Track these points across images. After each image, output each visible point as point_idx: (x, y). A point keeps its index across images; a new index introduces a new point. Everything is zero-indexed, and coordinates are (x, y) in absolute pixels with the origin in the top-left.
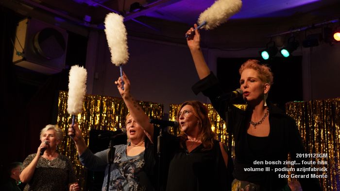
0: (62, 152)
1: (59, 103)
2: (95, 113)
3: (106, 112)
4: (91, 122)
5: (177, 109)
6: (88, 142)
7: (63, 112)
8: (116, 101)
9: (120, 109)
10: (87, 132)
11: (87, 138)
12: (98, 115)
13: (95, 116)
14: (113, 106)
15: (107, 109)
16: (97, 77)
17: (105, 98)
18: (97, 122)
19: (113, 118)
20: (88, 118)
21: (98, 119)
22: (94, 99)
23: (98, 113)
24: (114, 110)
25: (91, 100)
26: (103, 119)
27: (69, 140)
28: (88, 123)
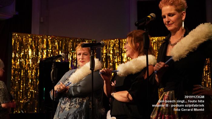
0: (18, 81)
1: (13, 42)
2: (43, 49)
3: (52, 48)
4: (40, 56)
5: (107, 43)
6: (39, 72)
7: (17, 50)
8: (59, 39)
9: (62, 45)
10: (37, 64)
11: (38, 69)
12: (45, 51)
13: (43, 51)
14: (56, 43)
15: (52, 45)
16: (42, 21)
17: (50, 37)
18: (45, 56)
19: (57, 53)
20: (37, 54)
21: (45, 54)
22: (41, 38)
23: (45, 49)
24: (57, 46)
25: (38, 39)
26: (49, 53)
27: (23, 71)
28: (37, 57)
